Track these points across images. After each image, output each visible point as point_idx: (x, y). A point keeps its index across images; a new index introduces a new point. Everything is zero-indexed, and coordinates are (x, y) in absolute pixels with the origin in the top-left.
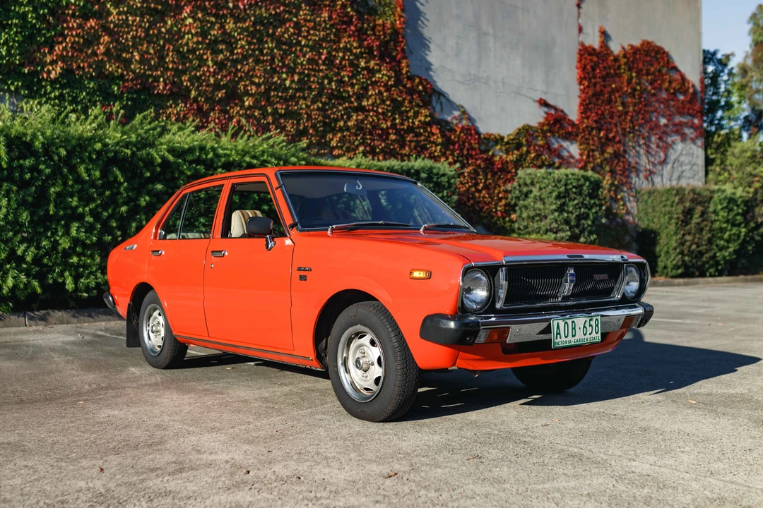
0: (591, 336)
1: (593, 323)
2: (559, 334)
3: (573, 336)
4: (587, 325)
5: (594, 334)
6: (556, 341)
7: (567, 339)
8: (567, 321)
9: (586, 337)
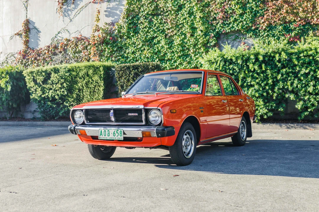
0: (118, 137)
1: (119, 132)
2: (102, 134)
3: (108, 136)
4: (116, 132)
5: (119, 136)
6: (100, 137)
7: (105, 137)
8: (106, 130)
9: (115, 137)
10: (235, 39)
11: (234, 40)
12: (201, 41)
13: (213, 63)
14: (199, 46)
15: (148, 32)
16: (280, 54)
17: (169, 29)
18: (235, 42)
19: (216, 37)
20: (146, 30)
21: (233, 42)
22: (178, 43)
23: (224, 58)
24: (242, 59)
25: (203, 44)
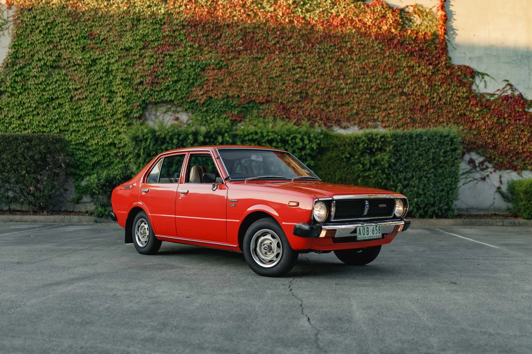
10: (167, 112)
11: (165, 112)
12: (121, 110)
13: (141, 141)
14: (119, 116)
15: (44, 90)
16: (223, 136)
17: (76, 90)
18: (166, 115)
19: (142, 106)
20: (42, 87)
21: (163, 115)
22: (89, 110)
23: (155, 135)
24: (178, 139)
25: (125, 114)
